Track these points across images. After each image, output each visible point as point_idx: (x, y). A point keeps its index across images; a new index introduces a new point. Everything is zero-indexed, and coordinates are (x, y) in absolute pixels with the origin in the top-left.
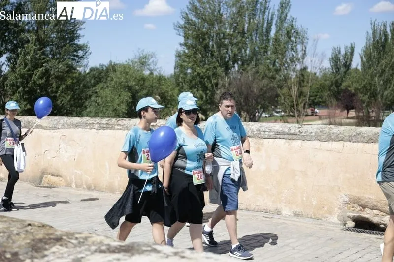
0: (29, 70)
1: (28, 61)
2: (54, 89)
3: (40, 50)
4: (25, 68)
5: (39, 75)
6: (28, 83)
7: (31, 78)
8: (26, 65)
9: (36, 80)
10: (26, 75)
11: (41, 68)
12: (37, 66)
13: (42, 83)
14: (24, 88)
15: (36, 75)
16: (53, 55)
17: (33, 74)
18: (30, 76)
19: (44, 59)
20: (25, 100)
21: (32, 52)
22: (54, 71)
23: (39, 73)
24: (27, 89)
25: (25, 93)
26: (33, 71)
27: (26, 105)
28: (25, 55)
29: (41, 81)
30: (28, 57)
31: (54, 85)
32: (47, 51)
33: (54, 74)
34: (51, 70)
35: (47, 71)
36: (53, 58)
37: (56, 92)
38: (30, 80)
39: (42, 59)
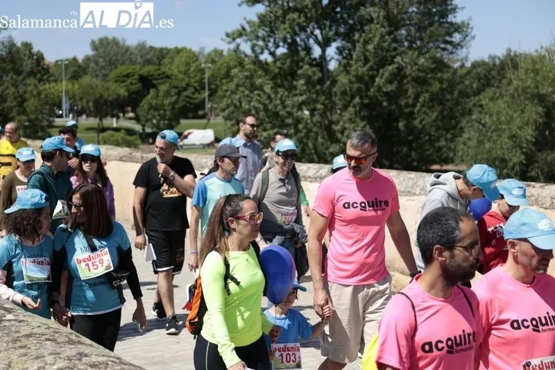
0: (371, 69)
1: (370, 53)
2: (410, 101)
3: (389, 33)
4: (364, 66)
5: (387, 78)
6: (368, 90)
7: (375, 81)
8: (366, 60)
9: (381, 84)
10: (366, 78)
11: (390, 65)
12: (383, 63)
13: (391, 91)
14: (361, 98)
15: (381, 77)
16: (411, 42)
17: (377, 76)
18: (373, 78)
19: (395, 49)
20: (363, 119)
21: (377, 39)
22: (412, 68)
23: (387, 74)
24: (366, 101)
25: (363, 106)
26: (378, 70)
27: (365, 126)
28: (366, 43)
29: (390, 88)
30: (370, 47)
31: (410, 92)
32: (401, 35)
33: (410, 75)
34: (407, 67)
35: (400, 69)
36: (410, 48)
37: (414, 105)
38: (373, 86)
39: (392, 49)
